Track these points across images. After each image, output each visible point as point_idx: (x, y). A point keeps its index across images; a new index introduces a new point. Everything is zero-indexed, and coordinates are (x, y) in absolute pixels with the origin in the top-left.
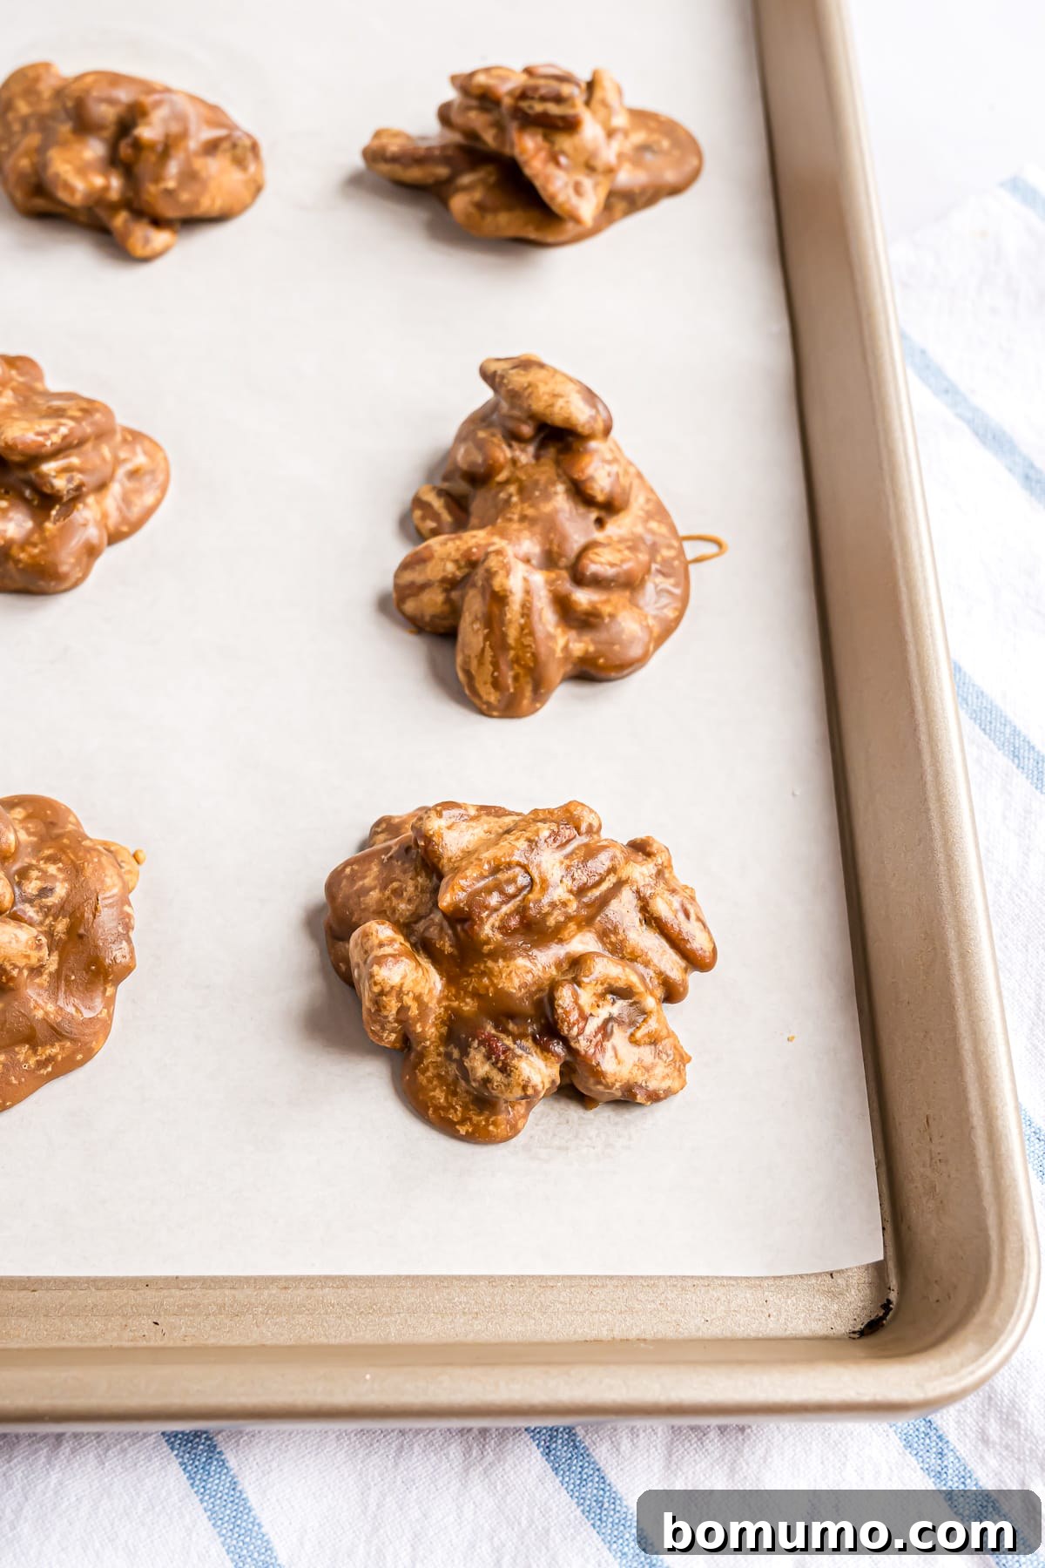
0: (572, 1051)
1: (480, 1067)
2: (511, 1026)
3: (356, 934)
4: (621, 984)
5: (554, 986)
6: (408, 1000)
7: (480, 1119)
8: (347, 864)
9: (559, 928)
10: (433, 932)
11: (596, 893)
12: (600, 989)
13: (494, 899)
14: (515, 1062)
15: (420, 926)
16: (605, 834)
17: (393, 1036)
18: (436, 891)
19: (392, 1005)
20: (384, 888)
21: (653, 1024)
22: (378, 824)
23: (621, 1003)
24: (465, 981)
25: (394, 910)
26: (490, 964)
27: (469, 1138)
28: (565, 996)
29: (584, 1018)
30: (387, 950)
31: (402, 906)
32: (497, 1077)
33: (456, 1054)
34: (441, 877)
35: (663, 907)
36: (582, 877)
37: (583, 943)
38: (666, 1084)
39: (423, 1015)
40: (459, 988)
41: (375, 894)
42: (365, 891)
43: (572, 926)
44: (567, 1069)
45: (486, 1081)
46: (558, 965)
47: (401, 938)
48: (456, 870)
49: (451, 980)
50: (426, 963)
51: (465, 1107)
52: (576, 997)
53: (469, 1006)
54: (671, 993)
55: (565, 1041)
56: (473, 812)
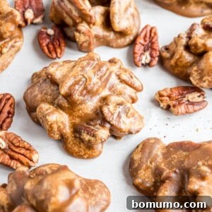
0: (112, 125)
1: (86, 137)
2: (92, 123)
3: (38, 109)
4: (119, 102)
5: (101, 108)
6: (60, 124)
7: (90, 152)
8: (28, 89)
9: (97, 90)
10: (61, 102)
11: (105, 77)
12: (114, 105)
13: (77, 87)
14: (96, 133)
15: (56, 101)
16: (102, 60)
17: (57, 136)
18: (58, 89)
19: (55, 127)
20: (41, 93)
21: (131, 111)
22: (33, 75)
23: (121, 107)
24: (74, 114)
25: (46, 99)
26: (80, 106)
27: (88, 158)
28: (106, 110)
29: (113, 114)
30: (49, 111)
31: (49, 97)
32: (92, 139)
33: (78, 135)
34: (58, 85)
35: (125, 77)
36: (100, 74)
37: (105, 93)
38: (139, 127)
39: (64, 127)
40: (73, 116)
41: (39, 96)
42: (36, 96)
43: (101, 89)
44: (111, 130)
45: (89, 141)
46: (100, 101)
47: (52, 107)
48: (63, 82)
49: (70, 115)
50: (61, 112)
51: (84, 150)
52: (109, 109)
53: (77, 121)
54: (134, 101)
55: (109, 122)
56: (61, 63)
